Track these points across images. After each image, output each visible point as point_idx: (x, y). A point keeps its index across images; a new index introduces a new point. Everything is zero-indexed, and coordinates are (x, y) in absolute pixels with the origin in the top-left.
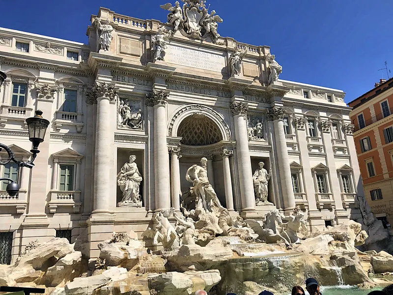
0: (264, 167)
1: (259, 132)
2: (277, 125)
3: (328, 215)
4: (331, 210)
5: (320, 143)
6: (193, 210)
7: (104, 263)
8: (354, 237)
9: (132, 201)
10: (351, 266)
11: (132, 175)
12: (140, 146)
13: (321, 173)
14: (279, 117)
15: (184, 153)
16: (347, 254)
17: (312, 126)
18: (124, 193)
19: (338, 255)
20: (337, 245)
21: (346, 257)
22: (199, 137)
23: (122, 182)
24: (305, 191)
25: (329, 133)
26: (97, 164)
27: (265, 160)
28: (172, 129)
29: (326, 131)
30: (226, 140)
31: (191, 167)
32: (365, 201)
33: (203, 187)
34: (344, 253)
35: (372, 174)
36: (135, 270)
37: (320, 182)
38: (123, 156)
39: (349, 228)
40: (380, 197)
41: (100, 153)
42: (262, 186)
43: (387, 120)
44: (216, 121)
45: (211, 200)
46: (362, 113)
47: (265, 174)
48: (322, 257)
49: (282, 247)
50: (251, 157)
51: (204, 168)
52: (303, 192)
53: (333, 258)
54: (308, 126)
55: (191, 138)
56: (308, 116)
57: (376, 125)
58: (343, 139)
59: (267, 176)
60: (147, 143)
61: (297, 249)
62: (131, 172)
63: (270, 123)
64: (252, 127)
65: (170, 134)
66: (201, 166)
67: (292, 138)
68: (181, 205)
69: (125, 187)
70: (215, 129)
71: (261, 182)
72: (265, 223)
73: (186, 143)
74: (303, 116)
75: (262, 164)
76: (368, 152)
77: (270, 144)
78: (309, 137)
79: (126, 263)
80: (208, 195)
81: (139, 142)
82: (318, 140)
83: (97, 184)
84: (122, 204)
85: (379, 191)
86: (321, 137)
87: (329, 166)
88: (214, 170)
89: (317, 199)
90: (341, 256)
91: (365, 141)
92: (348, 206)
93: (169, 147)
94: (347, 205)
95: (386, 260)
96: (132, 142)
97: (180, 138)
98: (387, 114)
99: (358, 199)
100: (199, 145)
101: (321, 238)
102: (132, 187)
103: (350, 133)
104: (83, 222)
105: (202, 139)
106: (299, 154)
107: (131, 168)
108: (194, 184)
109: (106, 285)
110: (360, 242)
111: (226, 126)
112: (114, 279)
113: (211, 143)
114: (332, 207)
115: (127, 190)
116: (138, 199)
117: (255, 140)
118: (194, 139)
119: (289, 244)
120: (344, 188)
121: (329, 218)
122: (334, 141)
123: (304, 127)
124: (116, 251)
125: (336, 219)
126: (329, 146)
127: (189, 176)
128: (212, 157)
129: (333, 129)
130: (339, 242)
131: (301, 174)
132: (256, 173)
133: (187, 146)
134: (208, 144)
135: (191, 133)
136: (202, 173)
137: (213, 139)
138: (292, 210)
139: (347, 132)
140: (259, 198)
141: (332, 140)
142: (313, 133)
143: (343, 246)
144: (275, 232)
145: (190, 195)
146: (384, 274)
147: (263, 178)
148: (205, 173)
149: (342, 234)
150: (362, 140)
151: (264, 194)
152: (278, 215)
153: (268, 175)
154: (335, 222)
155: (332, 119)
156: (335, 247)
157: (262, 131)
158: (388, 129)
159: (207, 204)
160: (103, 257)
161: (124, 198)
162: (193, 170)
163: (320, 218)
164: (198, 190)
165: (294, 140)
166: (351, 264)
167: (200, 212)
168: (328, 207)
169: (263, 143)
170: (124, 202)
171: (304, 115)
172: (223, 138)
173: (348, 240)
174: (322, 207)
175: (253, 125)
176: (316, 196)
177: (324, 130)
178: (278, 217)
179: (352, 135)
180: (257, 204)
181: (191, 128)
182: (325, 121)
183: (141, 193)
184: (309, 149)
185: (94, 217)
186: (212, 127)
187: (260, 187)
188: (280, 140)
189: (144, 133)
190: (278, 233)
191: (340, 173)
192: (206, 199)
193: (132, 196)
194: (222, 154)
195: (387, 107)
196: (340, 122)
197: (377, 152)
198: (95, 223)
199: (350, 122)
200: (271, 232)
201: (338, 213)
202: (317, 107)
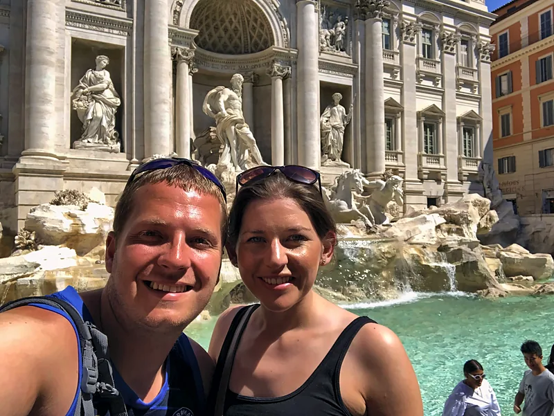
0: (341, 103)
1: (340, 38)
2: (371, 29)
3: (434, 189)
4: (438, 181)
5: (438, 70)
6: (214, 165)
7: (33, 238)
8: (477, 219)
9: (101, 142)
10: (471, 262)
11: (101, 92)
12: (117, 39)
13: (431, 121)
14: (376, 14)
15: (201, 66)
16: (465, 243)
17: (427, 40)
18: (85, 124)
19: (452, 244)
20: (449, 231)
21: (464, 247)
22: (231, 38)
23: (80, 103)
24: (402, 149)
25: (453, 54)
26: (30, 63)
27: (344, 90)
28: (179, 13)
29: (449, 51)
30: (281, 46)
31: (214, 91)
32: (492, 172)
33: (233, 127)
34: (461, 243)
35: (506, 132)
36: (95, 254)
37: (428, 135)
38: (84, 55)
39: (471, 204)
40: (513, 169)
41: (36, 43)
42: (334, 134)
43: (546, 44)
44: (264, 8)
45: (247, 151)
46: (508, 31)
47: (341, 114)
48: (424, 247)
49: (360, 230)
50: (322, 83)
51: (236, 92)
52: (399, 150)
53: (442, 248)
54: (422, 39)
55: (217, 40)
56: (424, 22)
57: (527, 52)
58: (475, 68)
59: (344, 118)
60: (130, 35)
61: (385, 234)
62: (99, 86)
63: (359, 22)
64: (328, 28)
65: (177, 22)
66: (231, 89)
67: (393, 56)
68: (193, 155)
69: (86, 113)
70: (262, 25)
71: (333, 127)
72: (336, 190)
73: (206, 47)
74: (415, 19)
75: (338, 96)
76: (506, 97)
77: (355, 62)
78: (421, 59)
79: (77, 241)
80: (240, 142)
81: (115, 32)
82: (434, 64)
83: (29, 102)
84: (81, 143)
85: (512, 160)
86: (440, 60)
87: (446, 112)
88: (255, 101)
89: (420, 163)
90: (457, 247)
91: (504, 79)
92: (466, 178)
93: (172, 48)
94: (465, 176)
95: (519, 257)
96: (101, 29)
97: (196, 33)
98: (546, 33)
99: (482, 168)
100: (231, 53)
101: (426, 219)
102: (99, 114)
103: (487, 58)
104: (7, 171)
105: (236, 43)
106: (401, 86)
107: (99, 80)
108: (217, 120)
109: (28, 276)
110: (486, 228)
111: (281, 20)
112: (46, 266)
113: (252, 52)
114: (442, 177)
115: (91, 120)
116: (112, 139)
117: (331, 52)
118: (223, 41)
119: (371, 225)
120: (463, 149)
121: (434, 194)
122: (460, 70)
123: (415, 40)
124: (56, 218)
125: (445, 196)
126: (450, 76)
127: (208, 106)
128: (252, 77)
129: (461, 50)
130: (454, 227)
131: (399, 120)
132: (327, 112)
133: (208, 53)
134: (247, 52)
135: (216, 28)
136: (232, 102)
137: (256, 44)
138: (379, 175)
139: (483, 57)
140: (328, 154)
141: (457, 68)
142: (428, 52)
143: (460, 232)
144: (350, 206)
145: (209, 140)
146: (514, 278)
147: (338, 122)
148: (238, 102)
149: (460, 214)
150: (500, 77)
151: (337, 147)
152: (358, 178)
153: (346, 117)
154: (443, 201)
155: (462, 32)
156: (446, 234)
157: (345, 37)
158: (545, 59)
159: (239, 157)
160: (31, 229)
161: (85, 133)
162: (216, 96)
163: (420, 193)
164: (224, 131)
165: (396, 61)
166: (471, 259)
167: (225, 167)
168: (436, 176)
169: (344, 60)
170: (86, 141)
171: (417, 18)
172: (276, 43)
173: (468, 223)
174: (426, 176)
175: (330, 25)
176: (420, 157)
177: (447, 48)
178: (357, 180)
179: (489, 63)
180: (324, 164)
181: (217, 18)
182: (449, 33)
183: (119, 127)
184: (418, 79)
185: (25, 162)
186: (256, 20)
187: (331, 135)
188: (373, 55)
189: (124, 15)
190: (354, 207)
191: (462, 124)
192: (237, 149)
193: (101, 132)
194: (270, 73)
195: (550, 22)
196: (474, 38)
197: (520, 98)
198: (27, 172)
199: (490, 40)
200: (344, 205)
201: (449, 188)
202: (440, 6)
